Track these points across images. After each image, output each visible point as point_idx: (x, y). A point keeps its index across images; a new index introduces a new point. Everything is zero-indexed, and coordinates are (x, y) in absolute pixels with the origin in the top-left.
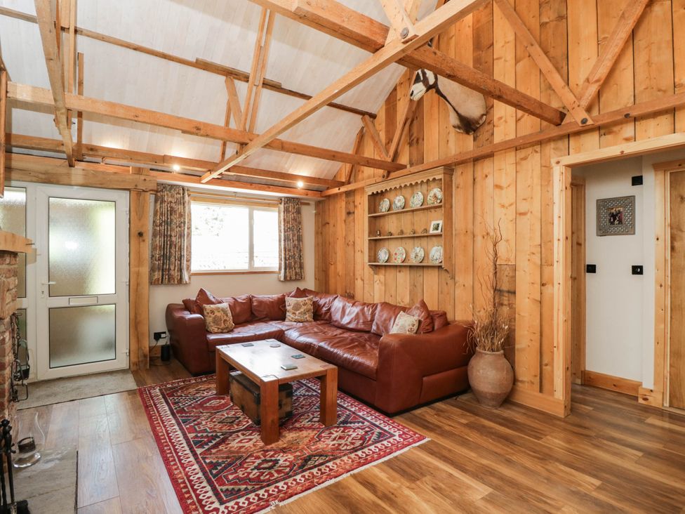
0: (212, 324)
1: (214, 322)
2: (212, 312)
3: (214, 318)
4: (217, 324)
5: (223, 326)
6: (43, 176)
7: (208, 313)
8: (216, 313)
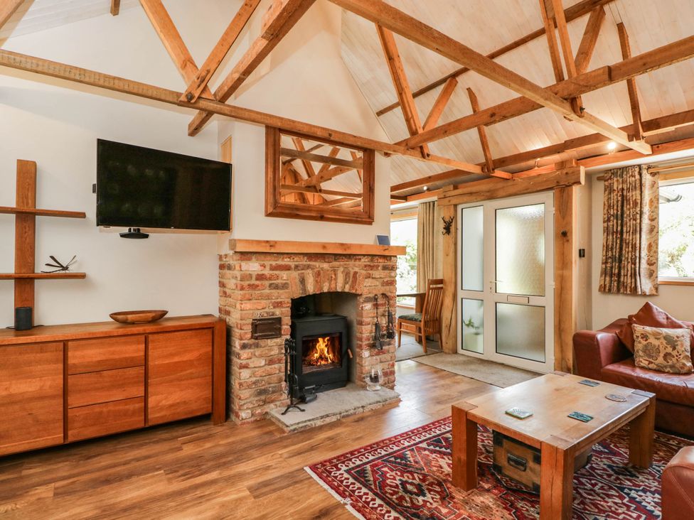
0: (641, 353)
1: (644, 352)
2: (645, 337)
3: (645, 346)
4: (650, 356)
5: (660, 360)
6: (488, 194)
7: (638, 337)
8: (652, 340)
